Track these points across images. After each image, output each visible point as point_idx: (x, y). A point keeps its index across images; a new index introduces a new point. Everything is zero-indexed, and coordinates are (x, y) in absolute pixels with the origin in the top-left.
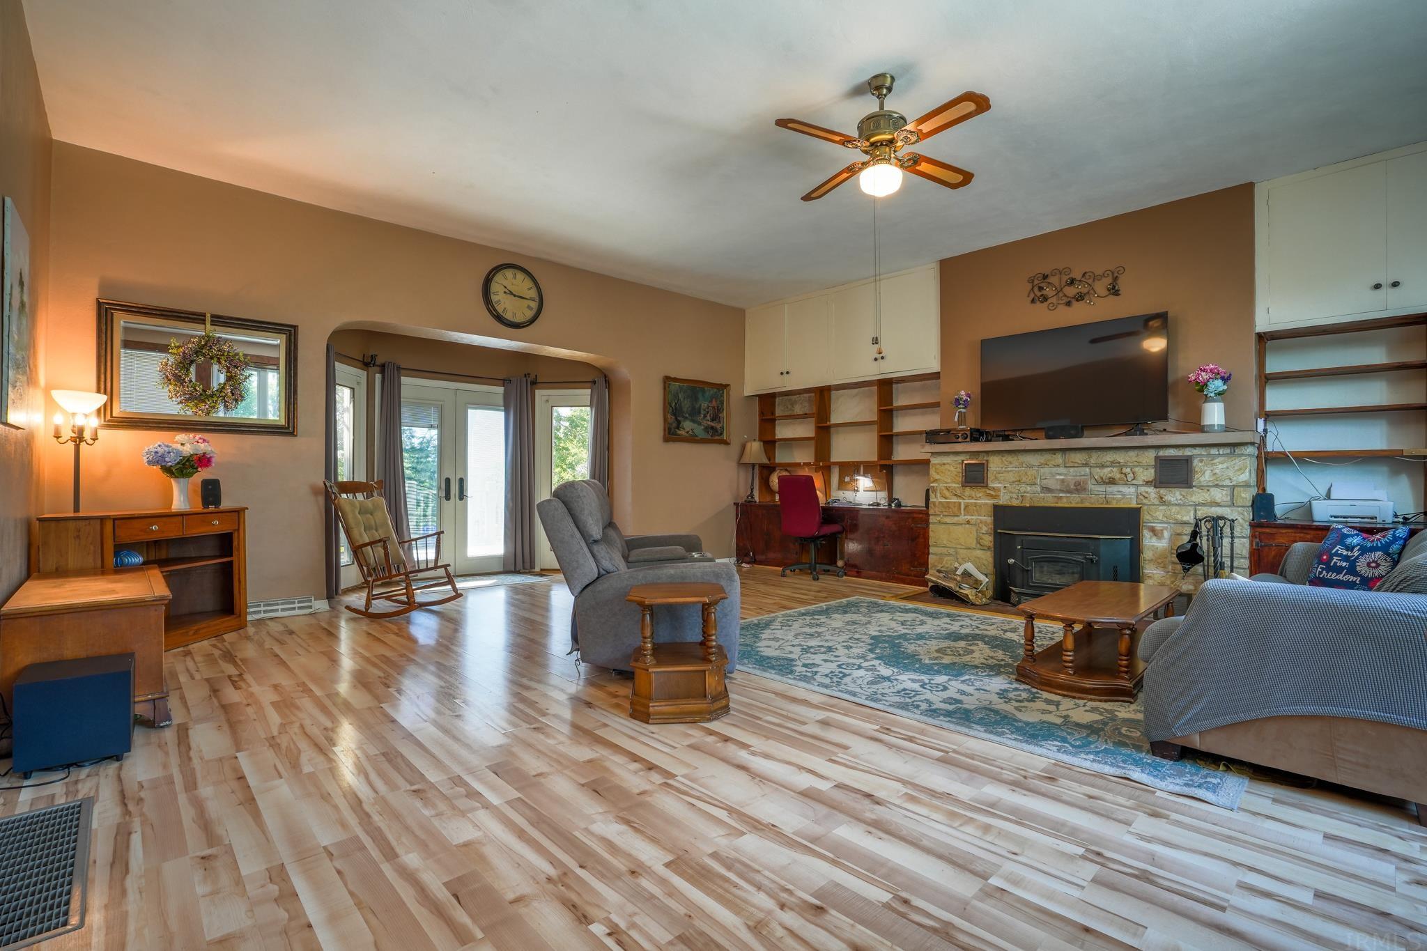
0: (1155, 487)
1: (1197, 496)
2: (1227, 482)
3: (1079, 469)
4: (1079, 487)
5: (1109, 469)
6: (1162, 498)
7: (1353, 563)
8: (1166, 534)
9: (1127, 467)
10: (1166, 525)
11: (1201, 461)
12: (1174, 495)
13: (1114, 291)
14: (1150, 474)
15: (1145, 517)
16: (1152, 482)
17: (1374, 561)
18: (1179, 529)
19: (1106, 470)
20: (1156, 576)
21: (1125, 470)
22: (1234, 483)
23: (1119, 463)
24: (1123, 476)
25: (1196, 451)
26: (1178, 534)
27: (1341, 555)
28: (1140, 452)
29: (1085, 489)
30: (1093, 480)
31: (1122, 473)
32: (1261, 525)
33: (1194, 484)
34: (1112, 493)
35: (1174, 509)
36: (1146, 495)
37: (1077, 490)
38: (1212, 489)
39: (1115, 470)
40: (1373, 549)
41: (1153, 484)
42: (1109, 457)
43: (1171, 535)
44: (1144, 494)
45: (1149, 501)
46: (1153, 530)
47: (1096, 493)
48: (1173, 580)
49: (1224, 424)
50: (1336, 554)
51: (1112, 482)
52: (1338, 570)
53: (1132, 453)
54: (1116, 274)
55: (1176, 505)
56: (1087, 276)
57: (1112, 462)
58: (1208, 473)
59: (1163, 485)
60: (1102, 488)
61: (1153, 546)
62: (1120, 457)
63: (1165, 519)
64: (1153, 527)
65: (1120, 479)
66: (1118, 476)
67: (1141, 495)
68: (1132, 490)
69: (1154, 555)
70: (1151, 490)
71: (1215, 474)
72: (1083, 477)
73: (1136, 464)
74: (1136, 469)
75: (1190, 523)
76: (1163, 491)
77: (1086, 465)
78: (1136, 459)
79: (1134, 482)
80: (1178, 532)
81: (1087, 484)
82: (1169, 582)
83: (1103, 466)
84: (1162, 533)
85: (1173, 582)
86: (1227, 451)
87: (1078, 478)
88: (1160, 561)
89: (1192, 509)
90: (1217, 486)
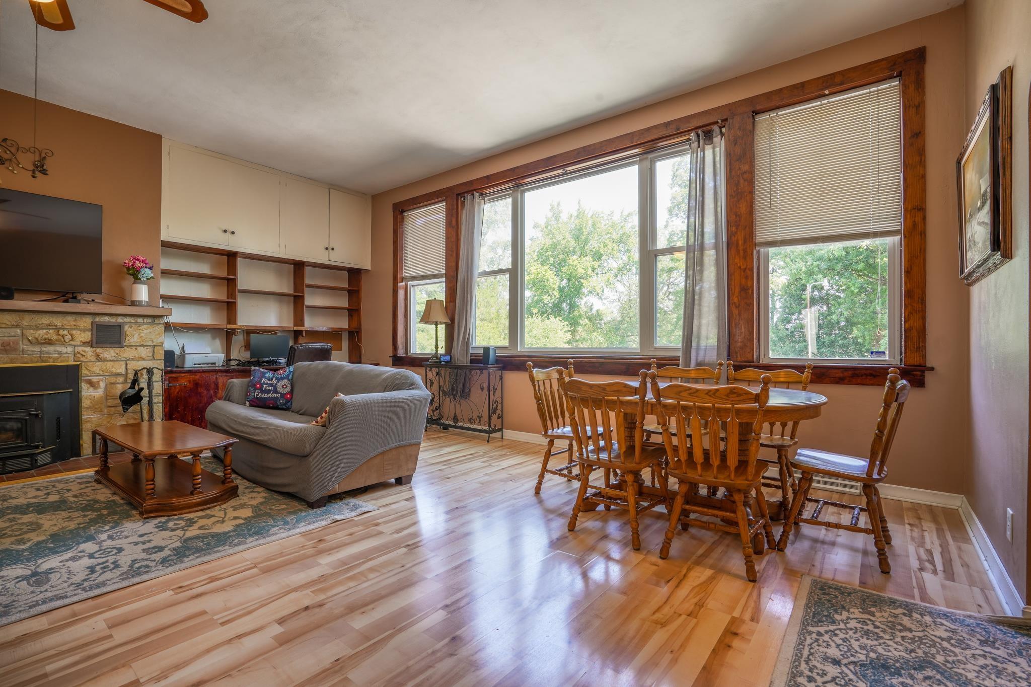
0: (92, 346)
1: (128, 353)
2: (150, 343)
3: (8, 330)
4: (8, 348)
5: (45, 331)
6: (98, 356)
7: (275, 387)
8: (102, 385)
9: (64, 329)
10: (101, 377)
11: (131, 327)
12: (109, 353)
13: (40, 168)
14: (87, 336)
15: (84, 372)
16: (89, 343)
18: (113, 380)
19: (42, 332)
20: (94, 419)
21: (61, 332)
22: (154, 344)
23: (56, 326)
24: (60, 337)
25: (127, 319)
26: (113, 384)
28: (78, 317)
29: (15, 350)
30: (26, 342)
31: (59, 335)
32: (171, 372)
33: (125, 344)
34: (48, 353)
35: (109, 364)
36: (84, 354)
37: (6, 350)
38: (139, 348)
39: (51, 331)
41: (90, 344)
42: (45, 320)
43: (106, 385)
44: (82, 352)
45: (87, 358)
46: (91, 384)
47: (30, 352)
48: (109, 420)
49: (148, 300)
50: (264, 383)
51: (49, 342)
52: (268, 392)
53: (70, 318)
54: (43, 155)
55: (111, 361)
56: (9, 143)
57: (49, 325)
58: (136, 336)
59: (101, 345)
60: (37, 349)
61: (90, 395)
62: (58, 321)
63: (101, 373)
64: (90, 380)
65: (57, 340)
66: (55, 337)
67: (78, 353)
68: (70, 349)
69: (91, 403)
70: (88, 349)
71: (141, 337)
72: (11, 338)
73: (73, 327)
74: (74, 332)
75: (122, 375)
76: (99, 350)
77: (17, 326)
78: (74, 323)
79: (72, 343)
80: (112, 381)
81: (18, 344)
82: (105, 423)
83: (37, 328)
84: (99, 384)
85: (108, 422)
86: (150, 320)
87: (6, 338)
88: (97, 407)
89: (123, 363)
90: (142, 345)
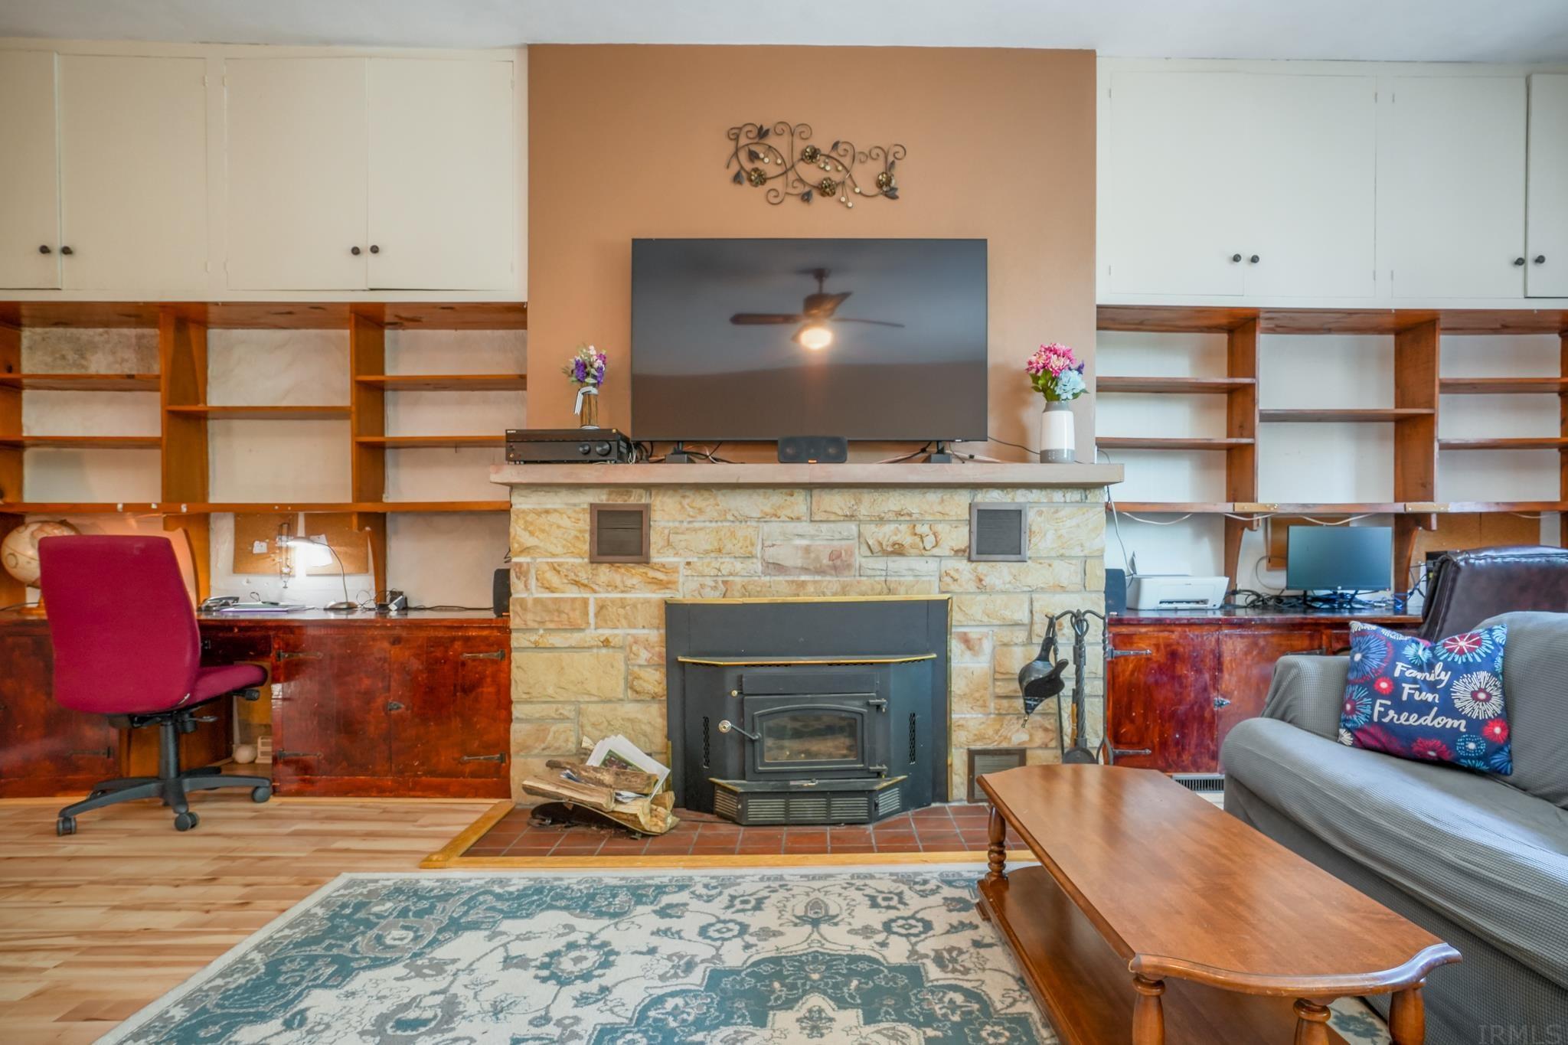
0: (970, 560)
1: (1032, 574)
2: (1077, 551)
3: (839, 526)
4: (838, 562)
5: (893, 526)
6: (981, 580)
7: (1446, 694)
8: (987, 646)
9: (923, 522)
10: (985, 630)
11: (1040, 513)
12: (999, 573)
13: (887, 188)
14: (960, 536)
15: (956, 616)
16: (964, 551)
17: (1481, 690)
18: (1006, 635)
19: (889, 529)
20: (971, 723)
21: (920, 529)
22: (1086, 552)
23: (910, 515)
24: (918, 539)
25: (1035, 495)
26: (1005, 645)
27: (1414, 681)
28: (946, 495)
29: (849, 566)
30: (864, 548)
31: (916, 534)
32: (1119, 622)
33: (1029, 554)
34: (897, 574)
35: (1000, 599)
36: (956, 576)
37: (835, 568)
38: (1056, 563)
39: (903, 527)
40: (1469, 668)
41: (967, 554)
42: (894, 502)
43: (994, 648)
44: (952, 573)
45: (960, 586)
46: (966, 640)
47: (870, 572)
48: (998, 727)
49: (1073, 448)
50: (1403, 678)
51: (898, 551)
52: (1423, 708)
53: (933, 497)
54: (891, 159)
55: (1003, 592)
56: (841, 148)
57: (899, 514)
58: (1050, 535)
59: (984, 557)
60: (879, 563)
61: (966, 669)
62: (912, 502)
63: (985, 619)
64: (965, 634)
65: (912, 546)
66: (907, 540)
67: (947, 574)
68: (932, 565)
69: (967, 685)
70: (963, 565)
71: (1060, 537)
72: (843, 542)
73: (939, 517)
74: (939, 528)
75: (1023, 625)
76: (982, 568)
77: (851, 518)
78: (940, 508)
79: (936, 551)
80: (1005, 640)
81: (852, 554)
82: (990, 732)
83: (881, 520)
84: (981, 644)
85: (997, 732)
86: (1076, 495)
87: (835, 543)
88: (977, 695)
89: (1026, 598)
90: (1062, 557)
